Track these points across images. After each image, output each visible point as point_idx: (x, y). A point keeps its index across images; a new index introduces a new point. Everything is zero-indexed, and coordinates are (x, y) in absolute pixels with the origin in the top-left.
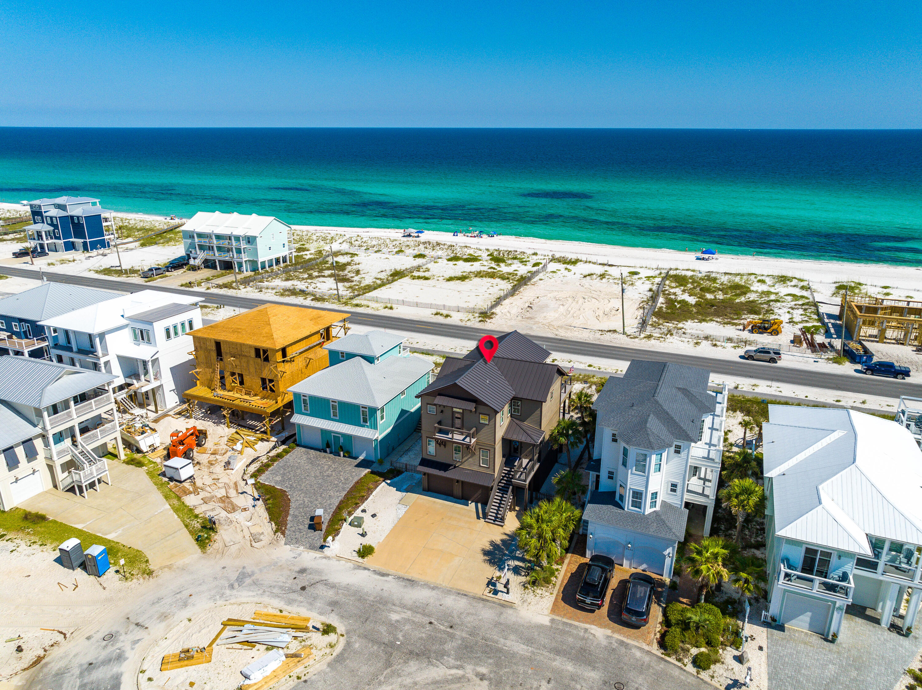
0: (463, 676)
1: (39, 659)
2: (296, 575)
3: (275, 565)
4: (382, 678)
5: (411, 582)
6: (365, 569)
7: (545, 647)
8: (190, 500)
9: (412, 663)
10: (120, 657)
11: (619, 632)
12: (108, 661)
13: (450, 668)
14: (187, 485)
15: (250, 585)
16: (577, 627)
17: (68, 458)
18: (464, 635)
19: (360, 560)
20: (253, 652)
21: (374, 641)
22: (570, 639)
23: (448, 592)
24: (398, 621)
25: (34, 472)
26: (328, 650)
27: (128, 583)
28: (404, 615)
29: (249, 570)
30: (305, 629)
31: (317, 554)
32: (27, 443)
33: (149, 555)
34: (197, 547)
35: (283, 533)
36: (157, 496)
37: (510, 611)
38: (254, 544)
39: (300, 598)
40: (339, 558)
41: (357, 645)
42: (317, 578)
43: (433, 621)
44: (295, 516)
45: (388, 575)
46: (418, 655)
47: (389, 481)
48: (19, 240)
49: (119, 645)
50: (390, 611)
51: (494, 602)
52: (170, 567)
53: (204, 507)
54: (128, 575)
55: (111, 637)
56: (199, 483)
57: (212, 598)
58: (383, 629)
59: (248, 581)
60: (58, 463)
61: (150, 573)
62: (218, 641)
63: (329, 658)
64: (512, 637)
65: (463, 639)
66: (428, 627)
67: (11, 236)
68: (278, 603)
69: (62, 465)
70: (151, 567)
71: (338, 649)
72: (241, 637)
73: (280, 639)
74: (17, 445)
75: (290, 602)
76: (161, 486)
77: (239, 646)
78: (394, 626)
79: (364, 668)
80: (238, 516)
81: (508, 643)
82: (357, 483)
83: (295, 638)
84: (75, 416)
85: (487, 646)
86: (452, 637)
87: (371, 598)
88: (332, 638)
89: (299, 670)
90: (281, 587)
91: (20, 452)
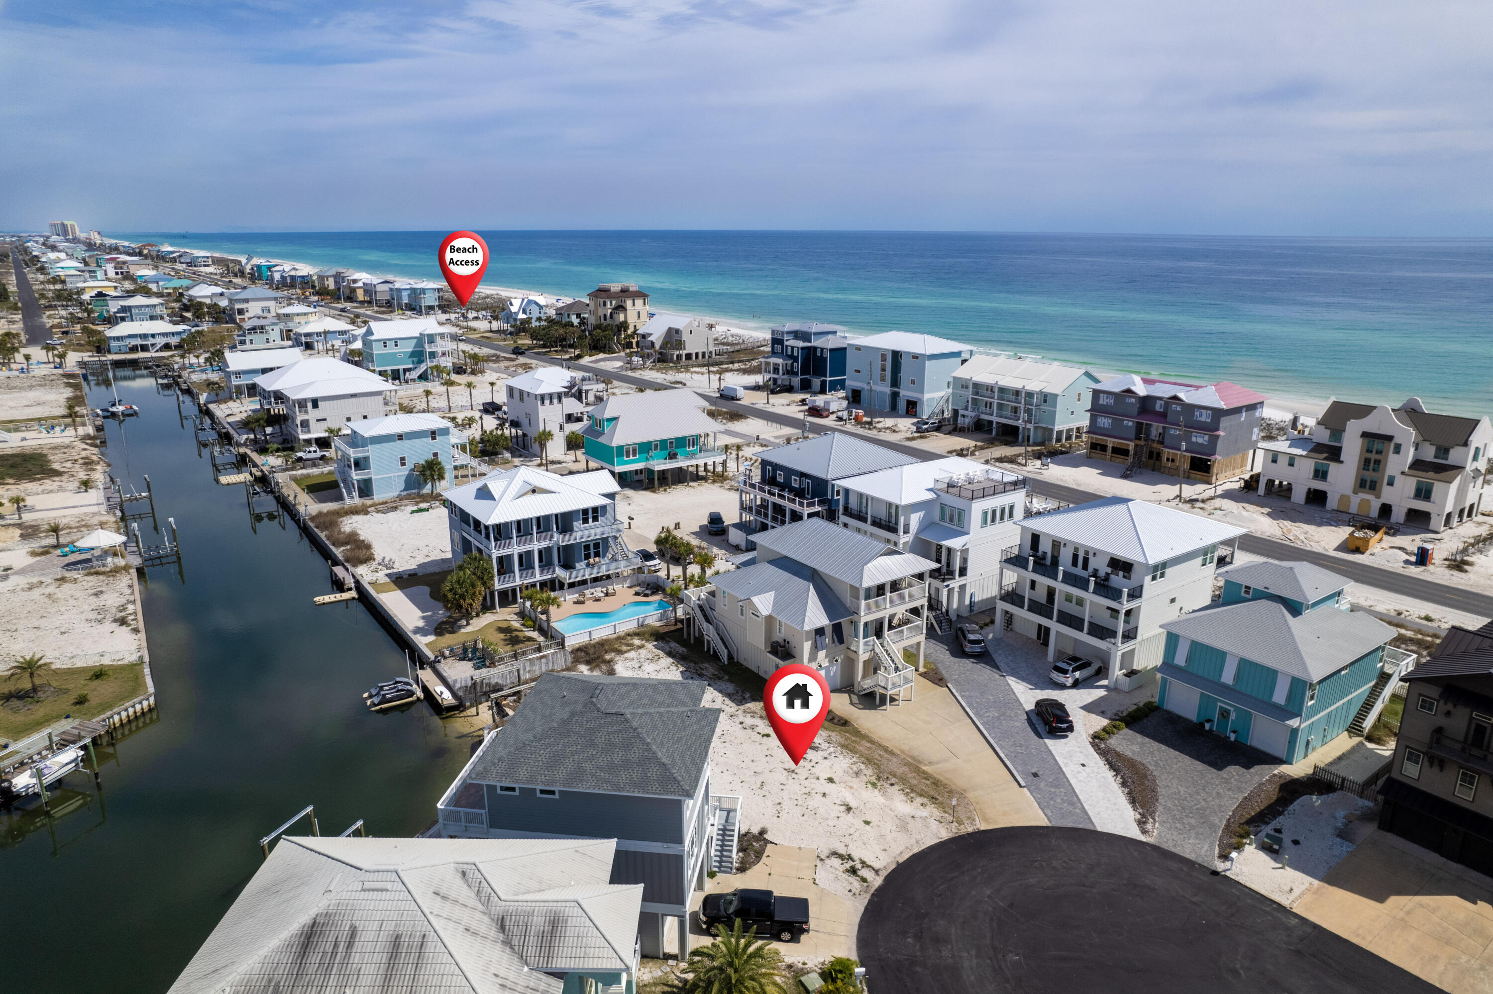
17: (871, 655)
32: (837, 625)
48: (745, 372)
60: (862, 658)
67: (736, 366)
74: (829, 626)
82: (1261, 785)
84: (888, 605)
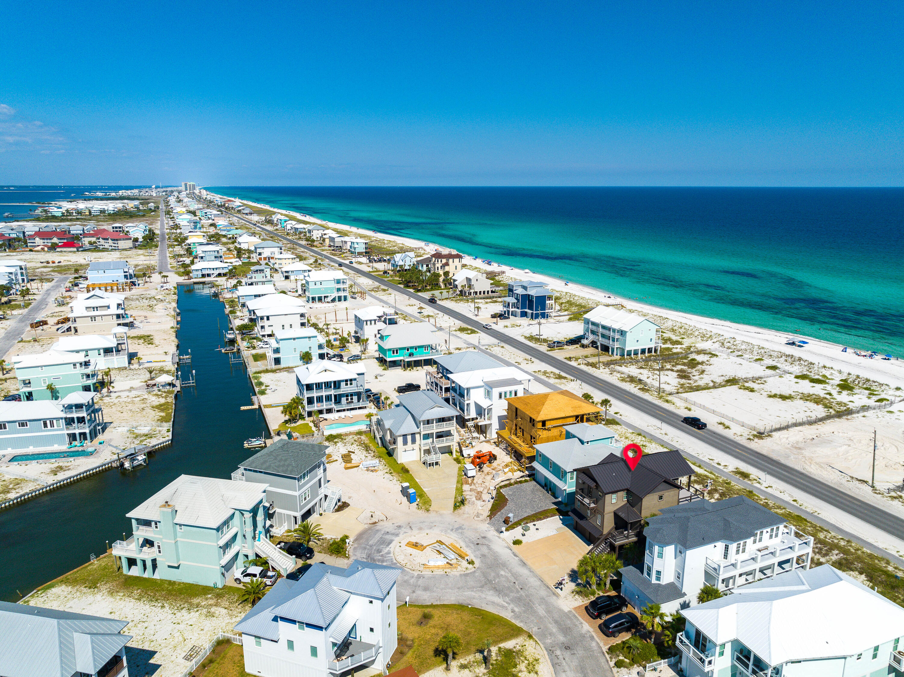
0: (506, 607)
1: (375, 523)
2: (479, 537)
3: (476, 530)
4: (475, 590)
5: (524, 564)
6: (511, 549)
7: (553, 618)
8: (466, 487)
9: (491, 591)
10: (397, 535)
11: (596, 633)
12: (393, 534)
13: (504, 602)
14: (470, 480)
15: (459, 533)
16: (578, 620)
17: (427, 448)
18: (523, 594)
19: (512, 545)
20: (439, 556)
21: (485, 576)
22: (569, 622)
23: (536, 576)
24: (502, 575)
25: (413, 450)
26: (464, 570)
27: (418, 511)
28: (507, 574)
29: (464, 527)
30: (463, 558)
31: (496, 534)
32: (413, 434)
33: (433, 504)
34: (453, 508)
35: (490, 519)
36: (455, 480)
37: (555, 597)
38: (475, 518)
39: (473, 547)
40: (504, 540)
41: (477, 574)
42: (487, 543)
43: (516, 583)
44: (502, 513)
45: (517, 556)
46: (497, 590)
47: (561, 517)
49: (400, 531)
50: (502, 570)
51: (552, 591)
52: (437, 512)
53: (469, 493)
54: (420, 507)
55: (399, 527)
56: (475, 481)
57: (442, 531)
58: (493, 574)
59: (460, 531)
60: (423, 449)
61: (428, 511)
62: (430, 546)
63: (463, 573)
64: (543, 606)
65: (521, 595)
66: (512, 584)
68: (463, 544)
69: (424, 450)
70: (430, 509)
71: (468, 572)
72: (438, 548)
73: (450, 556)
74: (409, 435)
75: (467, 546)
76: (459, 475)
77: (436, 551)
78: (498, 576)
79: (472, 583)
80: (479, 503)
81: (539, 607)
82: (544, 510)
83: (457, 559)
84: (435, 428)
85: (528, 603)
86: (518, 592)
87: (500, 562)
88: (471, 566)
89: (448, 570)
90: (470, 539)
91: (409, 438)
